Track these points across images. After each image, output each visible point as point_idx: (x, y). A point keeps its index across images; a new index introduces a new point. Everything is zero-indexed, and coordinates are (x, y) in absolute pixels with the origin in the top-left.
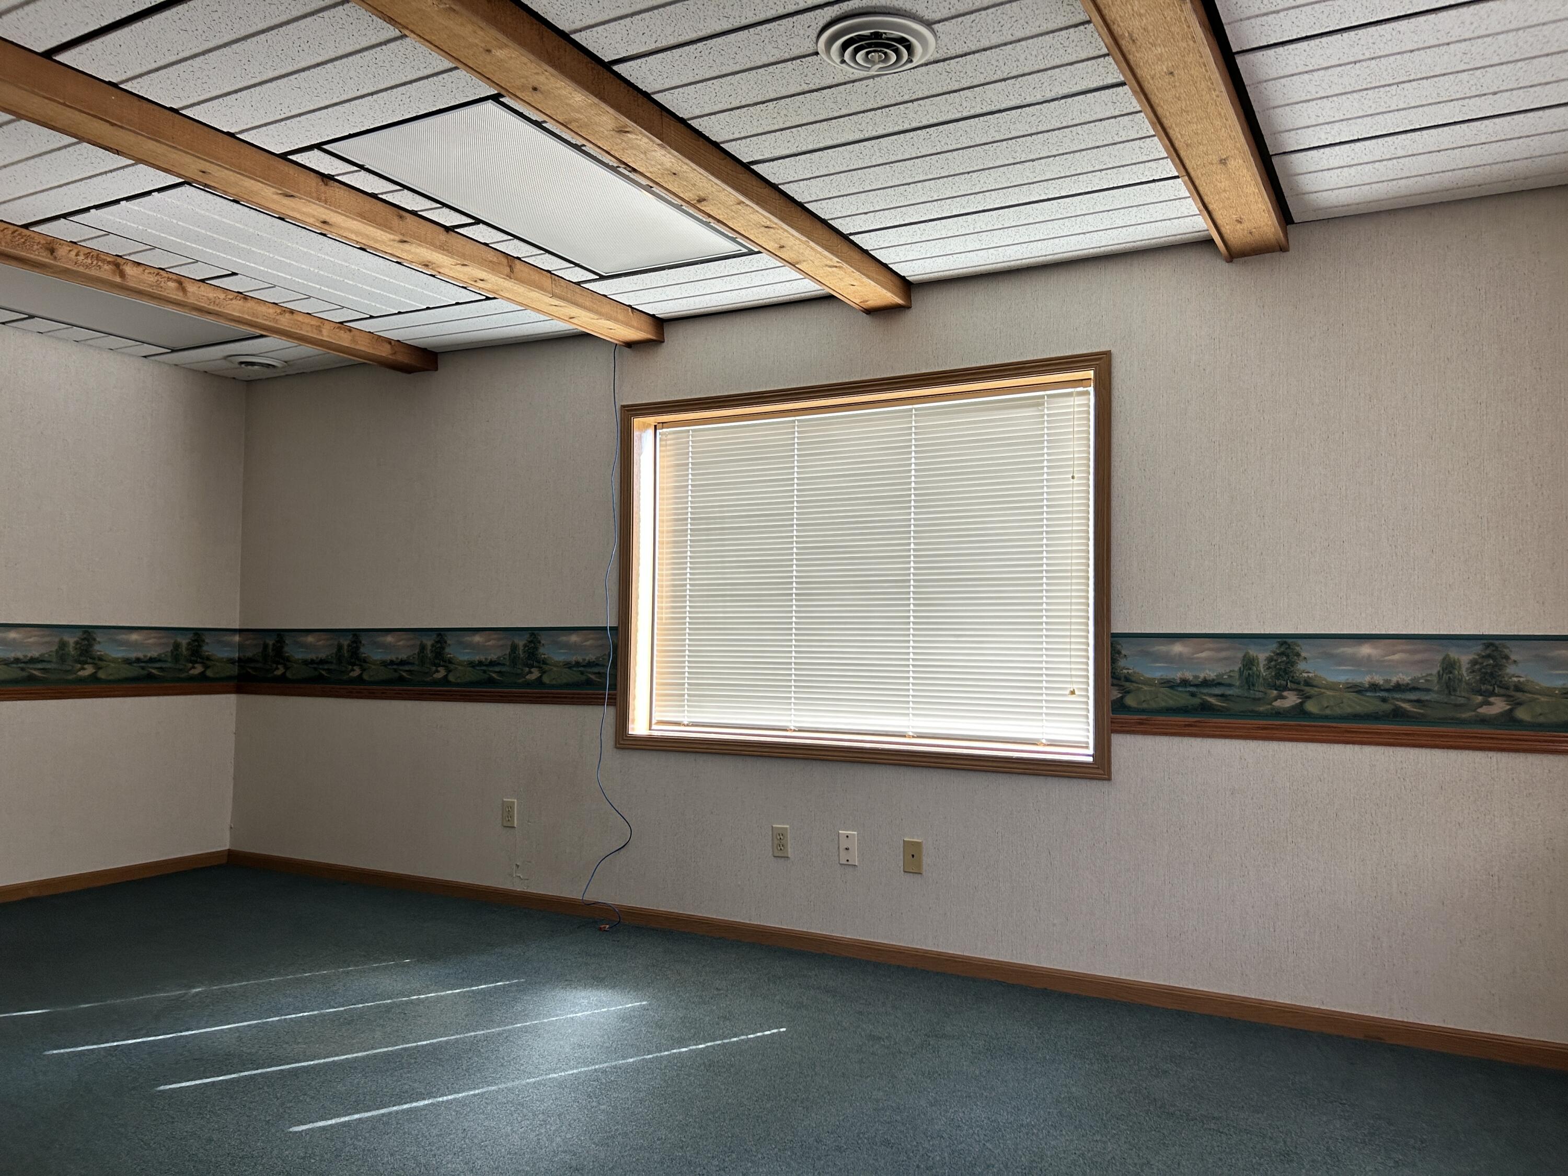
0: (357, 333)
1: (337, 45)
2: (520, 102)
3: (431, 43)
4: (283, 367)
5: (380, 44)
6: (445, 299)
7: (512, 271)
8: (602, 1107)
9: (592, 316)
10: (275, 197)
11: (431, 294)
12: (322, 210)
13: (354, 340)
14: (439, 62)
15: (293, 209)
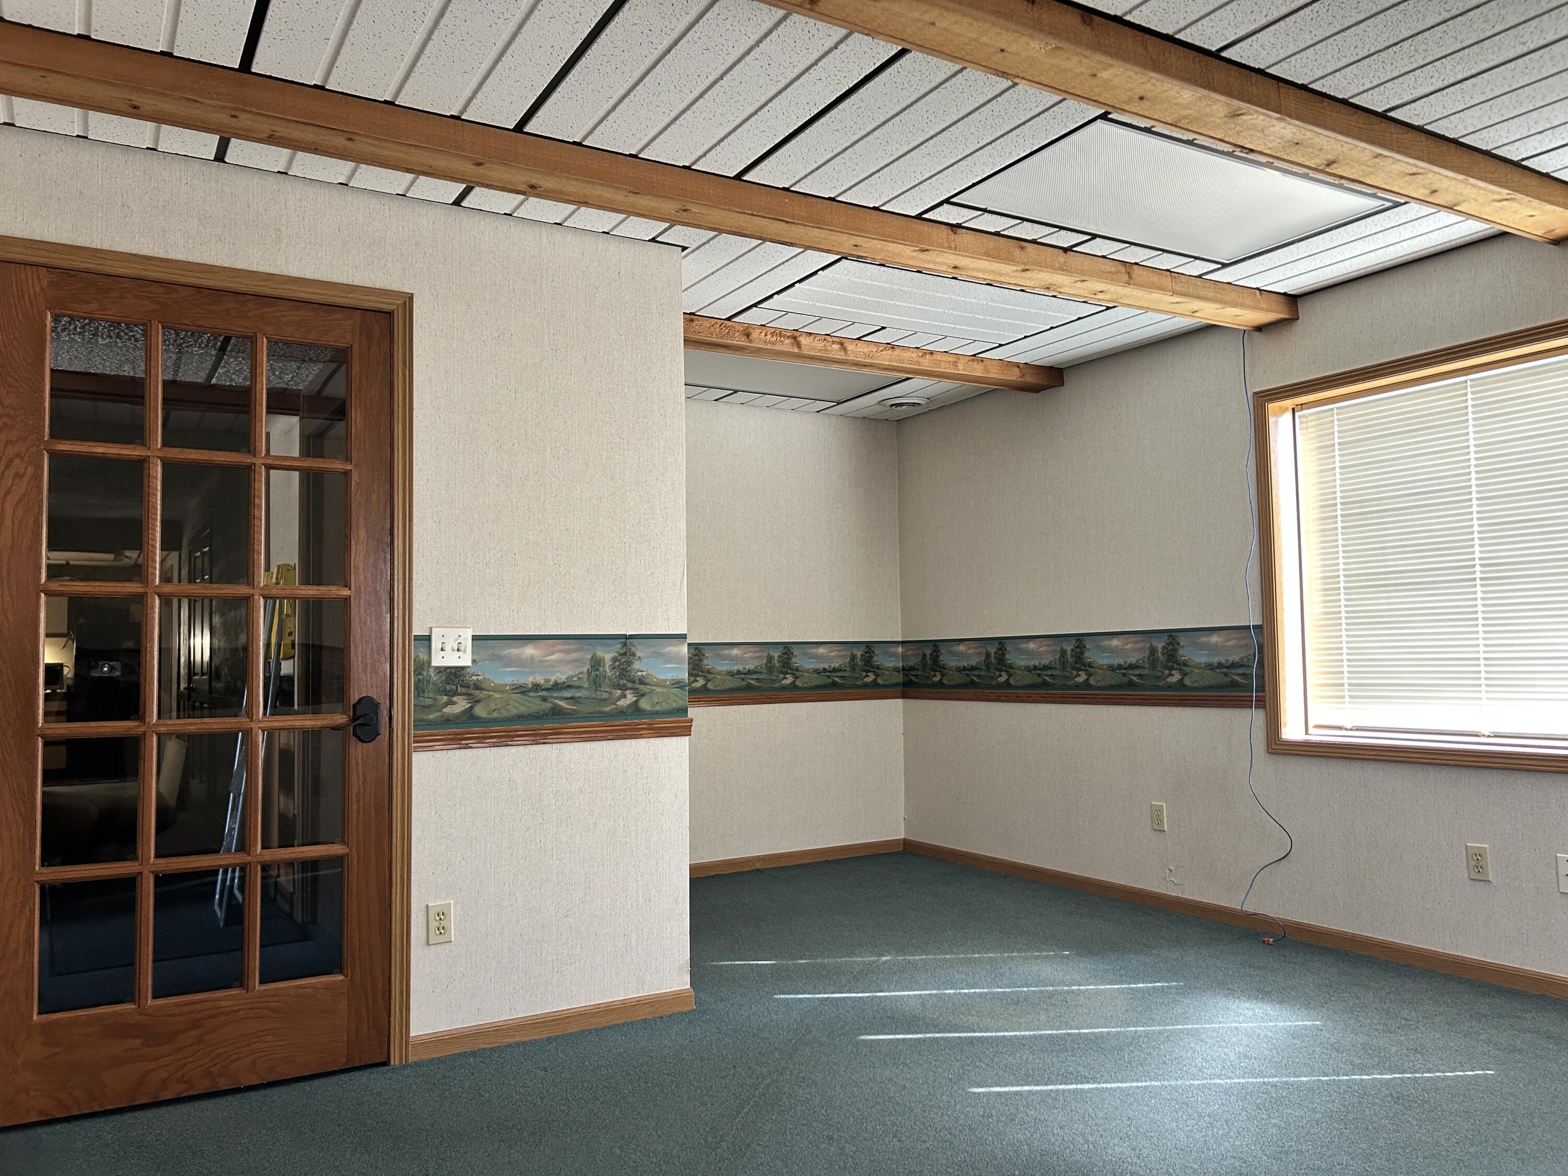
0: (989, 362)
1: (959, 108)
2: (1127, 114)
3: (1040, 84)
4: (927, 404)
5: (996, 97)
6: (1067, 316)
7: (1130, 277)
8: (1274, 1121)
9: (1216, 306)
10: (914, 254)
11: (1054, 314)
12: (952, 257)
13: (986, 370)
14: (1048, 98)
15: (929, 262)
